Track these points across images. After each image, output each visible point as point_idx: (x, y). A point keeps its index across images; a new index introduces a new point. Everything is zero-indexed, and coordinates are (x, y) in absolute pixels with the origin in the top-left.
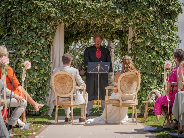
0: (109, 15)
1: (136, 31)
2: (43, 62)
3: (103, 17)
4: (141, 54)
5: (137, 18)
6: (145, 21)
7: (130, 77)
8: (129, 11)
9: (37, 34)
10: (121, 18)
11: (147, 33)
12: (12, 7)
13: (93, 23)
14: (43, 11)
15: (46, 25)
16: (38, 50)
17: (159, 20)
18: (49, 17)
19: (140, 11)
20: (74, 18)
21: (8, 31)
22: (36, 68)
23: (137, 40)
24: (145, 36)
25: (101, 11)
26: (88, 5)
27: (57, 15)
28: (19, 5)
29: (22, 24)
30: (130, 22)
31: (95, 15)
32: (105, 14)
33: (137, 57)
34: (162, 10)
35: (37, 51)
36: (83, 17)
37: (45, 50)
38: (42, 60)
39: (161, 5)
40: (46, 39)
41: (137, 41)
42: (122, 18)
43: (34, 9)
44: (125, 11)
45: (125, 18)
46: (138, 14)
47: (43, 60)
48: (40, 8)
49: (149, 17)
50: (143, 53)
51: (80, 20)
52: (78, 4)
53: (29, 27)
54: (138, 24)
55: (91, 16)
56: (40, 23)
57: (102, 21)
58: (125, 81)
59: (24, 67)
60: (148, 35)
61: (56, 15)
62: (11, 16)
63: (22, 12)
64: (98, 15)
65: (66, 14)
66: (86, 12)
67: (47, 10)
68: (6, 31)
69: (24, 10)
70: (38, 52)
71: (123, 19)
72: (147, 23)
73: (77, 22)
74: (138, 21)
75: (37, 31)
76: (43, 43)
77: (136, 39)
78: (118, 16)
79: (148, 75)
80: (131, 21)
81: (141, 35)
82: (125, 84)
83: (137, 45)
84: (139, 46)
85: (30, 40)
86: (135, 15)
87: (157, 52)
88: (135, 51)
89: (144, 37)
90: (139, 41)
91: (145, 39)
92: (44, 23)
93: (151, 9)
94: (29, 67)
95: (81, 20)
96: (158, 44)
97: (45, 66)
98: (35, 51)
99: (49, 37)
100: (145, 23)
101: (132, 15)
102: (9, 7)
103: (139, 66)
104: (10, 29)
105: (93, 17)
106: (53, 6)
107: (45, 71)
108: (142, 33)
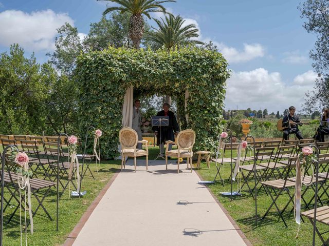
0: (170, 80)
1: (191, 93)
3: (165, 81)
4: (195, 112)
5: (193, 83)
6: (199, 86)
7: (187, 134)
8: (186, 77)
9: (111, 94)
10: (179, 83)
12: (89, 72)
13: (157, 86)
14: (116, 76)
15: (118, 86)
16: (111, 107)
17: (211, 85)
18: (121, 80)
19: (196, 77)
20: (141, 82)
21: (87, 91)
22: (110, 122)
24: (199, 98)
25: (164, 76)
26: (153, 71)
28: (96, 69)
29: (99, 86)
31: (159, 80)
32: (167, 79)
33: (192, 114)
34: (213, 76)
36: (148, 81)
37: (117, 107)
38: (114, 116)
39: (213, 72)
40: (118, 98)
43: (109, 73)
44: (183, 76)
45: (182, 82)
46: (193, 80)
47: (116, 115)
48: (113, 73)
49: (203, 82)
50: (197, 111)
52: (145, 70)
53: (104, 88)
54: (193, 88)
56: (113, 85)
57: (164, 84)
58: (183, 137)
59: (95, 135)
60: (201, 96)
61: (127, 79)
62: (89, 79)
63: (98, 75)
64: (161, 79)
65: (135, 78)
66: (151, 77)
67: (119, 75)
68: (85, 91)
69: (100, 74)
72: (201, 87)
73: (144, 84)
74: (194, 85)
75: (111, 92)
76: (115, 102)
78: (177, 81)
79: (201, 128)
80: (188, 85)
81: (196, 97)
82: (183, 140)
83: (192, 104)
84: (194, 106)
85: (105, 99)
87: (208, 111)
88: (191, 110)
91: (199, 100)
92: (116, 85)
93: (205, 76)
94: (100, 135)
95: (147, 83)
96: (209, 104)
97: (117, 120)
99: (120, 97)
101: (189, 80)
102: (88, 71)
104: (88, 90)
105: (157, 81)
106: (124, 72)
107: (117, 125)
108: (196, 95)
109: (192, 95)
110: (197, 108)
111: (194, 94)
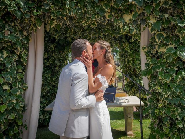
0: (112, 8)
1: (158, 35)
2: (6, 90)
3: (103, 11)
4: (167, 73)
6: (178, 16)
10: (133, 13)
11: (180, 37)
15: (4, 27)
20: (53, 15)
23: (159, 49)
24: (176, 43)
27: (21, 9)
30: (150, 19)
31: (90, 8)
32: (107, 5)
33: (160, 78)
36: (68, 13)
37: (9, 70)
38: (3, 89)
41: (159, 51)
42: (136, 13)
46: (165, 2)
47: (5, 87)
50: (171, 70)
54: (164, 21)
55: (83, 11)
57: (101, 19)
60: (181, 39)
61: (19, 8)
64: (94, 8)
65: (39, 8)
66: (73, 4)
71: (138, 14)
72: (181, 19)
73: (60, 22)
74: (166, 15)
76: (2, 60)
77: (156, 47)
80: (151, 17)
81: (168, 42)
84: (163, 60)
86: (161, 4)
88: (157, 68)
89: (174, 44)
90: (163, 50)
91: (175, 48)
95: (65, 18)
97: (9, 97)
99: (17, 49)
100: (178, 19)
101: (154, 5)
103: (165, 92)
105: (86, 12)
107: (10, 106)
108: (168, 37)
109: (160, 39)
110: (172, 65)
111: (165, 36)
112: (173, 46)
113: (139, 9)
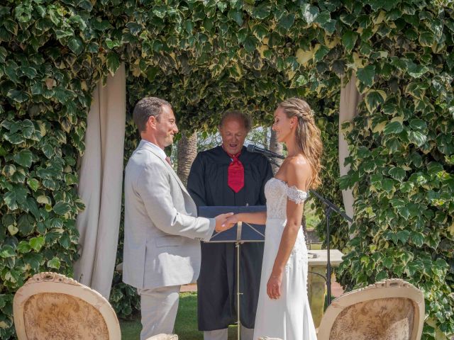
0: (272, 36)
1: (371, 95)
2: (42, 206)
3: (252, 41)
4: (389, 177)
5: (378, 44)
6: (409, 56)
8: (349, 18)
10: (318, 47)
11: (416, 101)
13: (217, 67)
15: (44, 71)
16: (17, 165)
18: (53, 43)
19: (395, 10)
20: (147, 50)
22: (13, 230)
23: (373, 127)
24: (406, 113)
25: (246, 17)
27: (81, 35)
30: (352, 61)
32: (260, 30)
33: (372, 188)
35: (12, 170)
36: (178, 44)
37: (49, 165)
38: (38, 203)
40: (53, 125)
41: (374, 131)
42: (322, 48)
44: (334, 15)
45: (331, 46)
46: (383, 27)
49: (428, 35)
50: (395, 171)
51: (170, 58)
54: (382, 66)
55: (210, 40)
56: (19, 64)
57: (248, 58)
60: (417, 105)
61: (77, 32)
64: (234, 34)
65: (117, 33)
66: (190, 26)
70: (17, 173)
71: (326, 49)
72: (417, 62)
73: (162, 63)
74: (384, 54)
75: (9, 94)
76: (36, 141)
77: (370, 122)
78: (310, 38)
80: (355, 56)
81: (391, 110)
83: (371, 143)
84: (381, 150)
86: (374, 31)
88: (367, 167)
89: (403, 116)
90: (380, 128)
91: (406, 123)
92: (32, 64)
95: (173, 55)
97: (50, 221)
98: (7, 171)
99: (65, 119)
100: (409, 63)
101: (360, 31)
103: (381, 218)
105: (216, 44)
107: (51, 241)
108: (392, 100)
109: (373, 104)
110: (395, 160)
111: (385, 97)
112: (400, 120)
113: (331, 39)
